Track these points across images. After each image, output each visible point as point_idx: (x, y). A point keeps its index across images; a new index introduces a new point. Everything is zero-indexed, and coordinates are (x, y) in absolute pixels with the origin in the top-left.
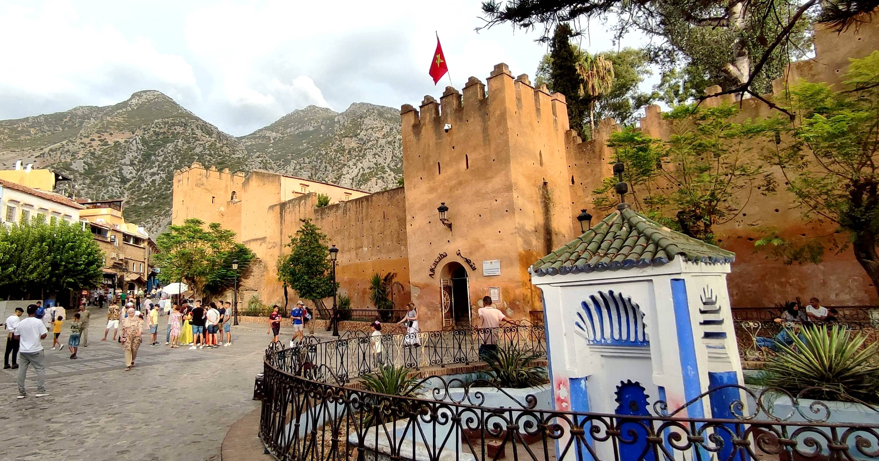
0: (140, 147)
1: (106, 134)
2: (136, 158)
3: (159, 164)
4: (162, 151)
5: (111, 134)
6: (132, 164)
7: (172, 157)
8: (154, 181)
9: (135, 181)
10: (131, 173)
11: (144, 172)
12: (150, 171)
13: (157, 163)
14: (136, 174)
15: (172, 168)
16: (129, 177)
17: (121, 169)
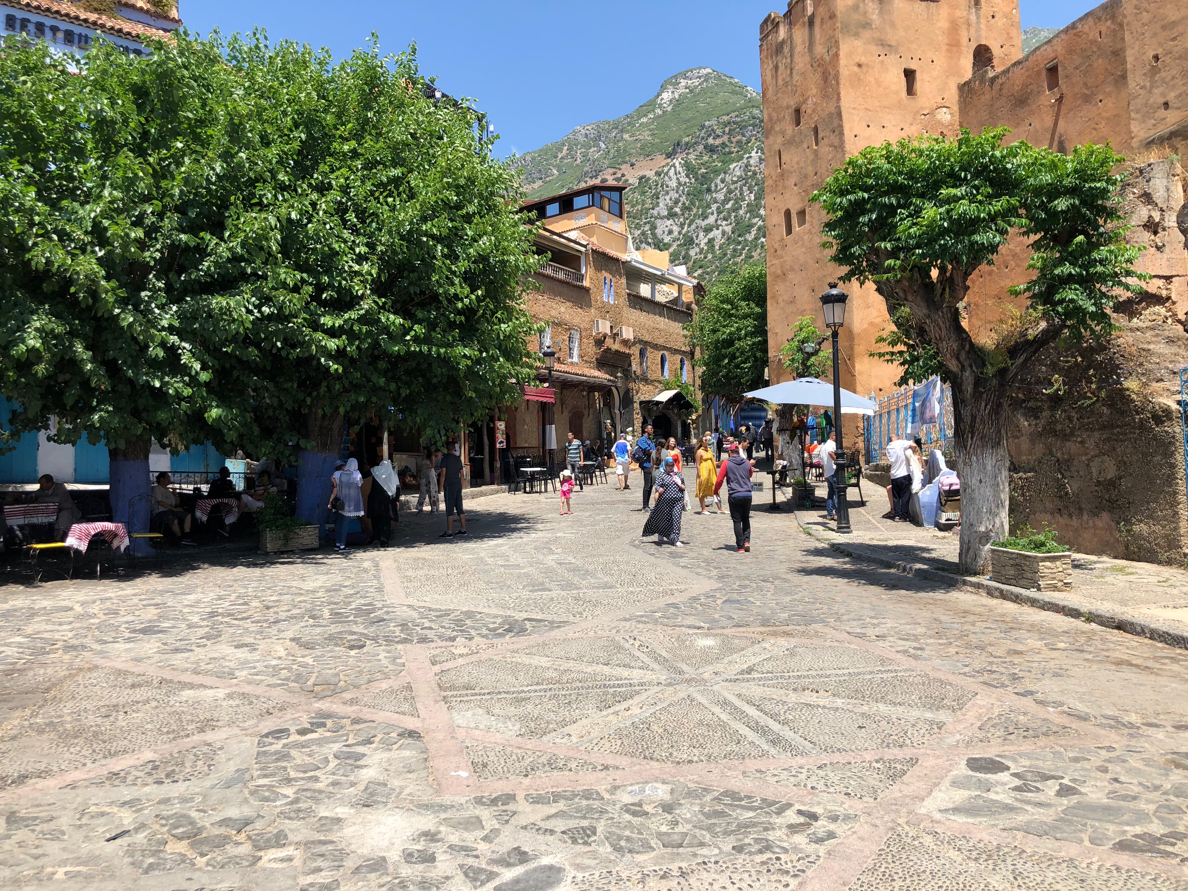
0: (684, 179)
1: (623, 167)
2: (676, 202)
3: (718, 208)
4: (723, 181)
5: (632, 165)
6: (672, 215)
7: (741, 189)
8: (711, 241)
9: (678, 246)
10: (670, 232)
11: (693, 226)
12: (703, 224)
13: (714, 207)
14: (680, 233)
15: (741, 212)
16: (667, 239)
17: (654, 228)
